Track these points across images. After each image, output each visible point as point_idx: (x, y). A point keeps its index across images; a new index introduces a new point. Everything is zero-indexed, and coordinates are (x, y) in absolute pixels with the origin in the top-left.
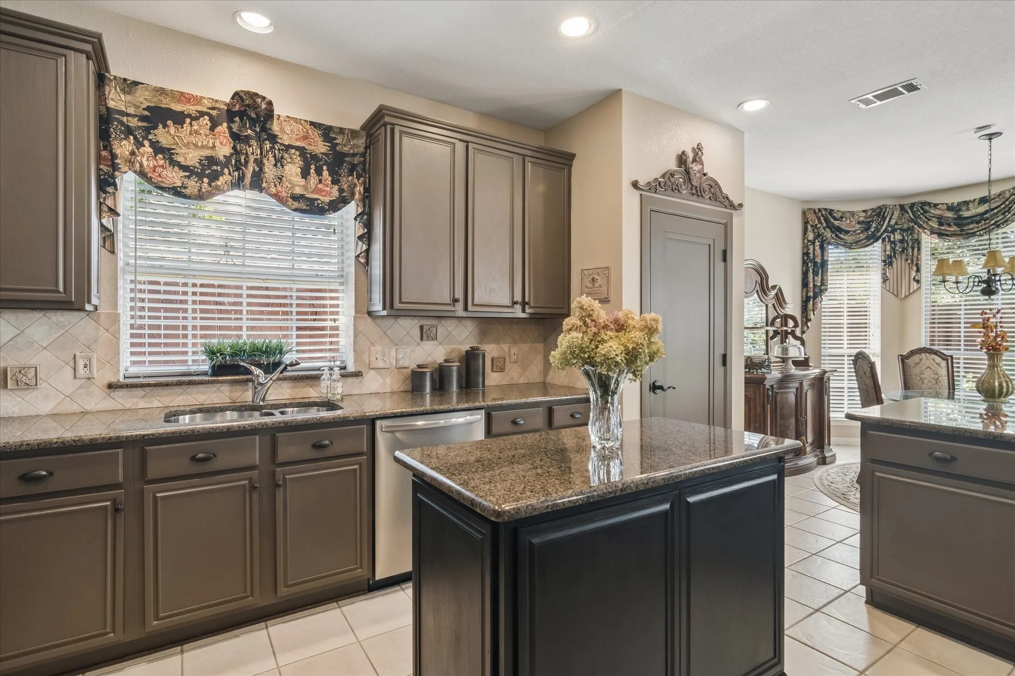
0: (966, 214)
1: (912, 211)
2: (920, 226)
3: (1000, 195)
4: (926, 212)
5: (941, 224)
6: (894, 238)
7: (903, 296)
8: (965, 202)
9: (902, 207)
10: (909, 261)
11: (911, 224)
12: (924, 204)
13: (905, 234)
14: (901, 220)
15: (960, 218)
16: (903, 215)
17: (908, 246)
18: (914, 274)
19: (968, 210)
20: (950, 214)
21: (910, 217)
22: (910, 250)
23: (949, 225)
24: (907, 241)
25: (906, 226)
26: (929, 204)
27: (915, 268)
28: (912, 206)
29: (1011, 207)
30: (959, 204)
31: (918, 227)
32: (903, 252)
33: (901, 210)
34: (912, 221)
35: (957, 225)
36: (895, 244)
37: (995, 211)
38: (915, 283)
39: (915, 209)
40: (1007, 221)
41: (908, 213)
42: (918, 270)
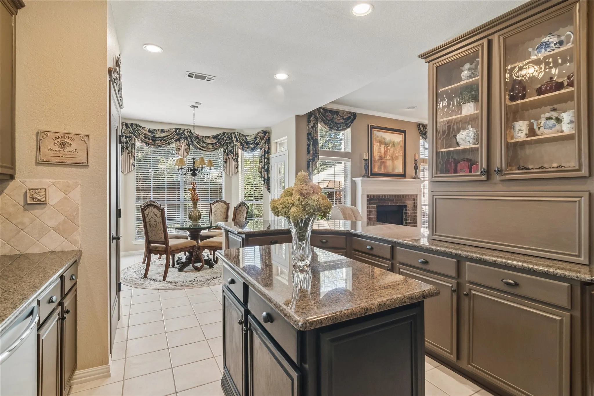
0: (157, 136)
1: (132, 128)
2: (136, 137)
3: (169, 130)
4: (138, 130)
5: (145, 138)
6: (123, 141)
7: (126, 173)
8: (155, 129)
9: (127, 124)
10: (130, 154)
11: (131, 135)
12: (138, 125)
13: (128, 139)
14: (126, 131)
15: (154, 137)
16: (127, 128)
17: (129, 146)
18: (132, 161)
19: (157, 134)
20: (150, 134)
21: (131, 131)
22: (131, 148)
23: (149, 139)
24: (129, 143)
25: (128, 135)
26: (140, 126)
27: (133, 158)
28: (132, 125)
29: (174, 137)
30: (153, 130)
31: (135, 137)
32: (127, 148)
33: (126, 126)
34: (132, 133)
35: (153, 140)
36: (123, 144)
37: (168, 137)
38: (133, 166)
39: (133, 127)
40: (172, 142)
41: (130, 129)
42: (134, 160)
